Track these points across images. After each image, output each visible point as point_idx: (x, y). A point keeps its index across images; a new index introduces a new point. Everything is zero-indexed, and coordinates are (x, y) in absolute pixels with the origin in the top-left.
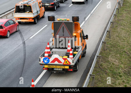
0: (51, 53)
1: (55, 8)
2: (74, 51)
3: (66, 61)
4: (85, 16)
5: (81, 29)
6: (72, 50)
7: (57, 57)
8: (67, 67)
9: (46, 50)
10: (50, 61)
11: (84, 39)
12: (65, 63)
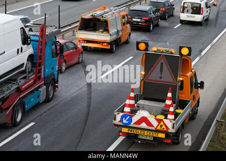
0: (136, 108)
1: (151, 28)
2: (176, 108)
3: (162, 123)
4: (201, 48)
5: (193, 70)
6: (174, 105)
7: (145, 116)
8: (162, 136)
9: (128, 102)
10: (133, 122)
11: (197, 88)
12: (159, 128)
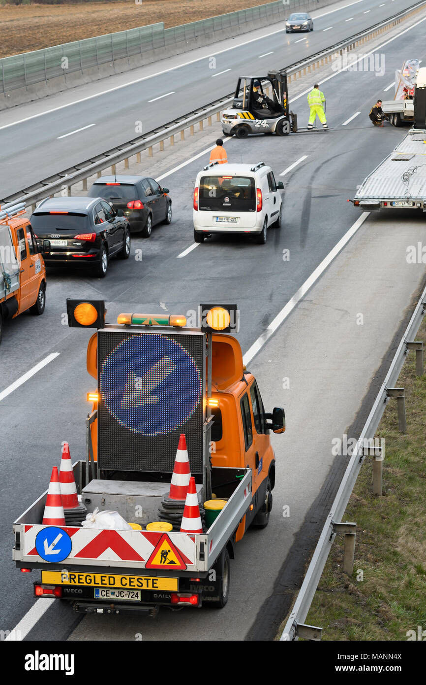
0: (82, 506)
1: (104, 264)
2: (207, 497)
4: (265, 310)
5: (247, 377)
6: (199, 487)
7: (111, 528)
8: (169, 584)
9: (55, 488)
10: (76, 550)
11: (264, 429)
12: (157, 561)
